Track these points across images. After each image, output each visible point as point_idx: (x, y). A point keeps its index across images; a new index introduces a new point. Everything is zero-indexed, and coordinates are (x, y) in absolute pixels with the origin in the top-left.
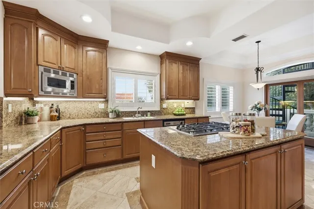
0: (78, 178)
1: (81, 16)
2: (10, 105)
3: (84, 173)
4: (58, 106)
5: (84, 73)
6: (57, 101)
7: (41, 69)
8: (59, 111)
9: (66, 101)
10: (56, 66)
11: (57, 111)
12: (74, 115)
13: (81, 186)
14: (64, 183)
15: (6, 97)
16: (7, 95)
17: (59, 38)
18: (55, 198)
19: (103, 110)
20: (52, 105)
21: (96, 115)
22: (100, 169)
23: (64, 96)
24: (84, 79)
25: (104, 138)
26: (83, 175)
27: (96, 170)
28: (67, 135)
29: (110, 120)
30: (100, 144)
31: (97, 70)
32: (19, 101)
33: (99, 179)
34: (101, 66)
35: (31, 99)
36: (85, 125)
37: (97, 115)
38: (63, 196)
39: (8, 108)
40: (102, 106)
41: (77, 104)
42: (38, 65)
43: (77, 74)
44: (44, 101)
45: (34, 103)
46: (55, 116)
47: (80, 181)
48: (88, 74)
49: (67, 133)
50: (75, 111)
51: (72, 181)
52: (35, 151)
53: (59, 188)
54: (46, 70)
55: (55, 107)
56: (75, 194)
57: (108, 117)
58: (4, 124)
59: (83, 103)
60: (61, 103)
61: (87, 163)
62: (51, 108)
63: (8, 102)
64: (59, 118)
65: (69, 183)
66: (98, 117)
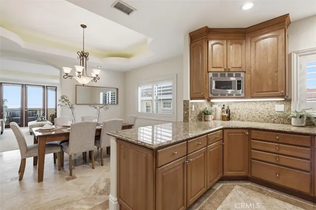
0: (240, 185)
1: (241, 7)
2: (193, 106)
3: (249, 184)
4: (228, 107)
5: (252, 69)
6: (228, 102)
7: (211, 75)
8: (229, 112)
9: (235, 102)
10: (222, 70)
11: (227, 112)
12: (244, 117)
13: (240, 195)
14: (227, 183)
15: (191, 100)
16: (192, 99)
17: (225, 41)
18: (215, 191)
19: (281, 114)
20: (224, 106)
21: (271, 119)
22: (270, 191)
23: (230, 96)
24: (252, 76)
25: (277, 152)
26: (246, 185)
27: (265, 189)
28: (228, 136)
29: (293, 129)
30: (271, 157)
31: (270, 60)
32: (199, 103)
33: (264, 202)
34: (276, 53)
35: (209, 100)
36: (250, 129)
37: (273, 120)
38: (221, 193)
39: (192, 108)
40: (280, 108)
41: (246, 105)
42: (208, 72)
43: (245, 72)
44: (218, 103)
45: (212, 104)
46: (225, 116)
47: (240, 190)
48: (257, 69)
49: (229, 134)
50: (245, 113)
51: (233, 185)
52: (189, 141)
53: (222, 185)
54: (214, 75)
55: (226, 108)
56: (231, 199)
57: (290, 124)
58: (190, 119)
59: (254, 103)
60: (231, 104)
61: (252, 175)
62: (223, 108)
63: (192, 103)
64: (229, 118)
65: (231, 185)
66: (274, 122)
